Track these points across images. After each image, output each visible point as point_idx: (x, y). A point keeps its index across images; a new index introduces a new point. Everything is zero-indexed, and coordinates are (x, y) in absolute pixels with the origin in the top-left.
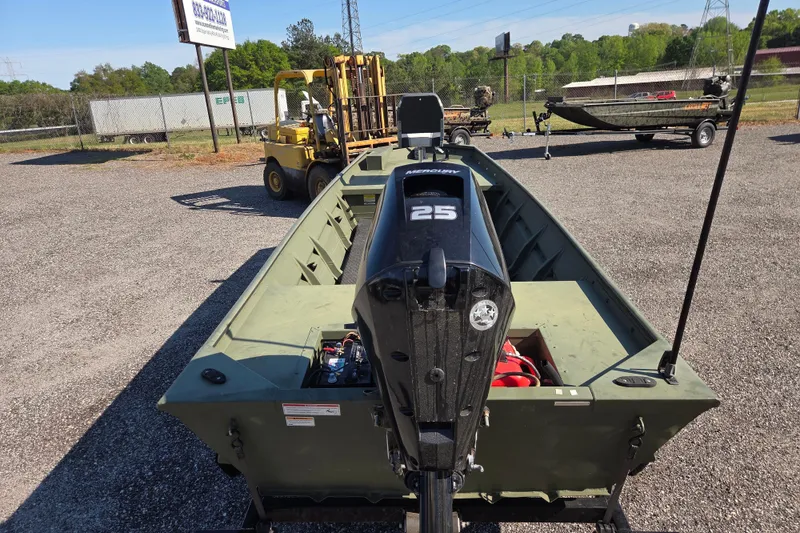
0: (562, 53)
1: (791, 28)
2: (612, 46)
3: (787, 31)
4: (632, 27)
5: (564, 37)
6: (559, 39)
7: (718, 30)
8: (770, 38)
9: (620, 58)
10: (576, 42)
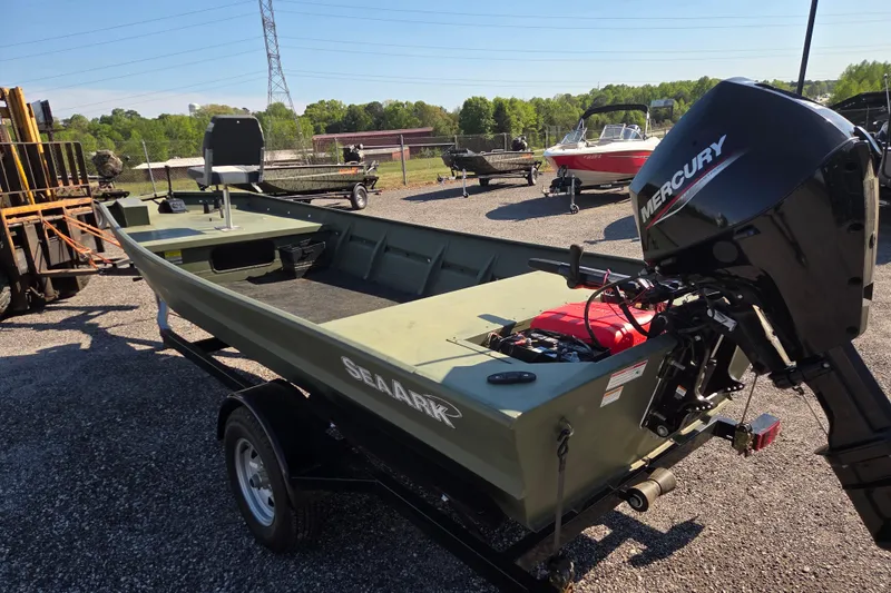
0: (118, 130)
1: (339, 117)
2: (179, 125)
3: (336, 120)
4: (191, 107)
5: (114, 112)
6: (110, 114)
7: (280, 115)
8: (326, 124)
9: (192, 138)
10: (131, 118)
